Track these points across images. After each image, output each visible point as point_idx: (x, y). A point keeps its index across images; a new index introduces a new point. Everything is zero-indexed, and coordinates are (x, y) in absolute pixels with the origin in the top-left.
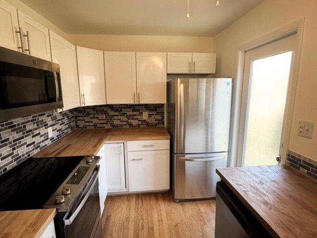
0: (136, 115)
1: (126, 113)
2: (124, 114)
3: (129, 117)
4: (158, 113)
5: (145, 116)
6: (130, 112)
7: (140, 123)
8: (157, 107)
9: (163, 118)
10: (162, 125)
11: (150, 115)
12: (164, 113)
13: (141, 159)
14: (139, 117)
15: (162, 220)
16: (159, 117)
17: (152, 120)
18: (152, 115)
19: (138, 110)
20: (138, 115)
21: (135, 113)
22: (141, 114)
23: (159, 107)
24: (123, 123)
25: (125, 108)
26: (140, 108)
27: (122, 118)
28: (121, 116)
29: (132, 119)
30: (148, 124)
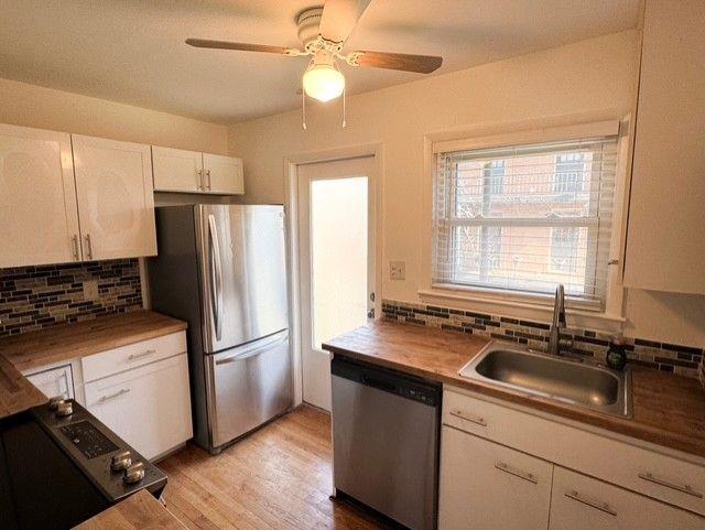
0: (63, 292)
1: (30, 292)
2: (21, 295)
3: (39, 301)
4: (125, 281)
5: (90, 291)
6: (42, 287)
7: (76, 310)
8: (122, 266)
9: (139, 291)
10: (136, 308)
11: (103, 289)
12: (139, 277)
13: (122, 392)
14: (73, 297)
15: (210, 495)
16: (128, 290)
17: (111, 299)
18: (109, 286)
19: (67, 279)
20: (69, 292)
21: (60, 288)
22: (78, 287)
23: (127, 266)
24: (21, 320)
25: (25, 277)
26: (74, 273)
27: (16, 306)
28: (14, 300)
29: (52, 304)
30: (99, 311)
